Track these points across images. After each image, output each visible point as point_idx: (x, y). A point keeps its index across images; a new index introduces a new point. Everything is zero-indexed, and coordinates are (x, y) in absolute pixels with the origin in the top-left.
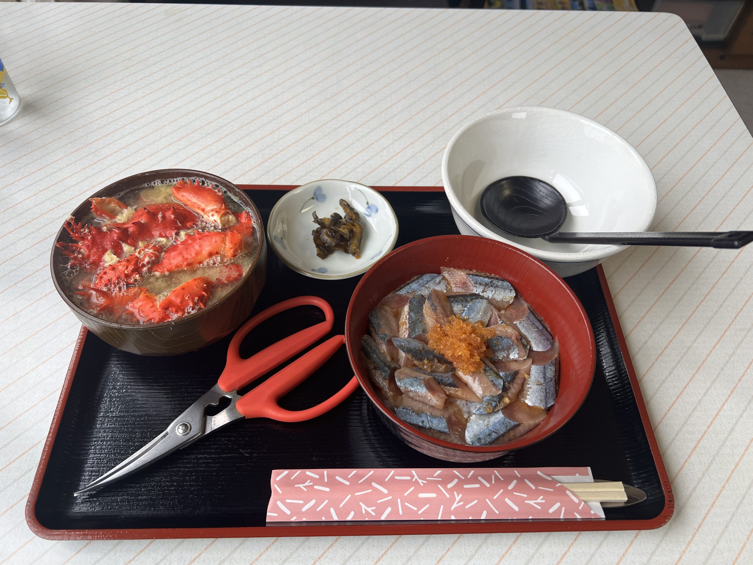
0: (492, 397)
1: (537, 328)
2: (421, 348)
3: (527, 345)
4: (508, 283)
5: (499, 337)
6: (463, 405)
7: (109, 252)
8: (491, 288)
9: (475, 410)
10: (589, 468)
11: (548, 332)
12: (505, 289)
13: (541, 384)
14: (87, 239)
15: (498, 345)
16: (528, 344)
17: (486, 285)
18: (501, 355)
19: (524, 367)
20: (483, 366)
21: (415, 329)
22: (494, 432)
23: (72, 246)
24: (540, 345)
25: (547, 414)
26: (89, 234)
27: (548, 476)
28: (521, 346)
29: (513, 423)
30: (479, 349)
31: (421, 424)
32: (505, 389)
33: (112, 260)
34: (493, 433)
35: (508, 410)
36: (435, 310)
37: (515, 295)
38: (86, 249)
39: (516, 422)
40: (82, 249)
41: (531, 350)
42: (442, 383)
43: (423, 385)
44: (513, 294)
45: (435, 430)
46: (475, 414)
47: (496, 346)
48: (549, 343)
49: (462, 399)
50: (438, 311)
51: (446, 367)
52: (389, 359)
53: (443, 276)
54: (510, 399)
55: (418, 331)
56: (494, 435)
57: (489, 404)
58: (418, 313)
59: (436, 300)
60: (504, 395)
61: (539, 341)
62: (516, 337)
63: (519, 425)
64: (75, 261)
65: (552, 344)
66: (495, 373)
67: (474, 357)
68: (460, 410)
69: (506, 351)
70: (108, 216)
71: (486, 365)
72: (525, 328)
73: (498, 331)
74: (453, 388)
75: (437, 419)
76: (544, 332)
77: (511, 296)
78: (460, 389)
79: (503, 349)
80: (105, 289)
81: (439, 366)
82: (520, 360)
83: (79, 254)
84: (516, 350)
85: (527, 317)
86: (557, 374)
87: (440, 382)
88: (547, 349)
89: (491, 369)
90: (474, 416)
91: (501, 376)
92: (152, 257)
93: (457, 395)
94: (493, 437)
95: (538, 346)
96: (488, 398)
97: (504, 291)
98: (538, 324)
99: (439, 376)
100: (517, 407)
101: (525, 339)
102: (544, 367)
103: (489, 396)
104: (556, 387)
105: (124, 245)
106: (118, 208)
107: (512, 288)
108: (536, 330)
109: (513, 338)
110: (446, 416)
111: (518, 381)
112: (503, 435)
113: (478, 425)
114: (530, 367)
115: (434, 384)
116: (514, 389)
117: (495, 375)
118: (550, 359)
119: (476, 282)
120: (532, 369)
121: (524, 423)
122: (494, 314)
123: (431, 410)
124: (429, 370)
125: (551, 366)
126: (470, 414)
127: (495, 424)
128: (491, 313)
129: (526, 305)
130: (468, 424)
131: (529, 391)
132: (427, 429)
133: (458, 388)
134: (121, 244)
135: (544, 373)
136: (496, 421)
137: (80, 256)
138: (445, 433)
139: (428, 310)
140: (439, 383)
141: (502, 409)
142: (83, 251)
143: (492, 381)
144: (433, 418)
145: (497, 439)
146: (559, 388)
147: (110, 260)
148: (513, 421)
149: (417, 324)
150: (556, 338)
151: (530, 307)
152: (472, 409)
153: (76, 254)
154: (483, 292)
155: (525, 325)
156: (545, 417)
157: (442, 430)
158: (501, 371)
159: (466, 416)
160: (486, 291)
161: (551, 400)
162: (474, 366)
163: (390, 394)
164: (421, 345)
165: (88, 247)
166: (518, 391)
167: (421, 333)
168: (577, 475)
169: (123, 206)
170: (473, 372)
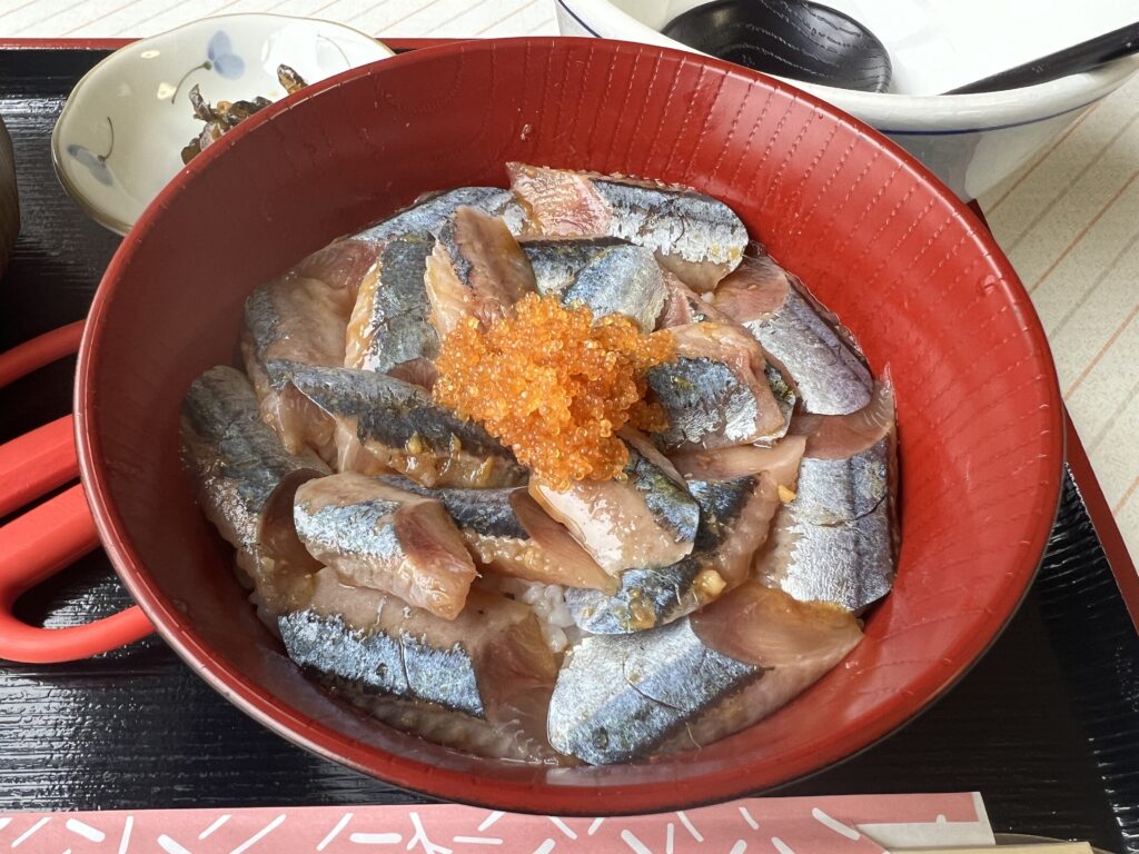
0: (658, 569)
1: (822, 341)
2: (401, 400)
3: (786, 394)
4: (725, 208)
5: (689, 360)
6: (551, 601)
8: (668, 221)
9: (589, 622)
10: (977, 796)
11: (859, 358)
12: (713, 224)
13: (841, 523)
15: (687, 390)
16: (790, 388)
17: (653, 210)
18: (695, 428)
19: (775, 466)
20: (624, 458)
21: (395, 345)
22: (661, 704)
24: (832, 396)
25: (863, 630)
27: (849, 825)
28: (767, 394)
29: (735, 669)
30: (611, 398)
31: (373, 678)
32: (706, 541)
34: (657, 710)
35: (717, 617)
36: (468, 274)
37: (746, 241)
39: (747, 664)
41: (799, 410)
42: (471, 524)
43: (387, 528)
44: (741, 240)
45: (428, 700)
46: (590, 635)
47: (678, 394)
48: (861, 389)
49: (546, 581)
50: (478, 280)
51: (494, 467)
52: (288, 442)
53: (516, 193)
54: (723, 576)
55: (406, 351)
56: (660, 719)
57: (644, 595)
58: (410, 290)
59: (471, 243)
60: (702, 562)
61: (829, 383)
62: (751, 360)
63: (759, 675)
65: (873, 393)
66: (669, 483)
67: (591, 422)
68: (534, 623)
69: (713, 413)
71: (640, 456)
72: (781, 339)
73: (687, 342)
74: (506, 540)
75: (439, 657)
76: (842, 354)
77: (732, 245)
78: (533, 543)
79: (704, 406)
81: (468, 463)
82: (765, 443)
84: (750, 406)
85: (786, 306)
86: (894, 489)
87: (459, 521)
88: (855, 408)
89: (657, 470)
90: (586, 642)
91: (694, 494)
93: (521, 565)
94: (657, 723)
95: (824, 399)
96: (639, 573)
97: (713, 229)
98: (822, 329)
99: (463, 501)
100: (751, 607)
101: (779, 372)
102: (850, 463)
103: (646, 568)
104: (891, 534)
107: (736, 220)
108: (816, 346)
109: (739, 363)
110: (476, 641)
111: (757, 511)
112: (694, 717)
113: (599, 677)
114: (800, 466)
115: (436, 528)
116: (740, 541)
117: (671, 490)
118: (869, 440)
119: (620, 202)
120: (804, 470)
121: (779, 666)
122: (674, 299)
123: (418, 623)
124: (427, 479)
125: (872, 461)
126: (573, 634)
127: (665, 673)
128: (665, 295)
129: (782, 276)
130: (565, 675)
131: (795, 549)
132: (399, 697)
133: (525, 537)
135: (851, 486)
136: (669, 660)
138: (467, 712)
139: (440, 274)
140: (459, 524)
141: (692, 615)
143: (659, 511)
144: (422, 652)
145: (673, 731)
146: (900, 535)
148: (736, 660)
149: (403, 326)
150: (887, 373)
151: (796, 284)
152: (577, 618)
154: (642, 231)
155: (781, 332)
156: (855, 643)
157: (454, 699)
158: (694, 477)
159: (557, 643)
160: (652, 231)
161: (876, 580)
162: (586, 454)
163: (263, 564)
164: (403, 390)
166: (755, 547)
167: (416, 356)
168: (941, 819)
170: (588, 480)
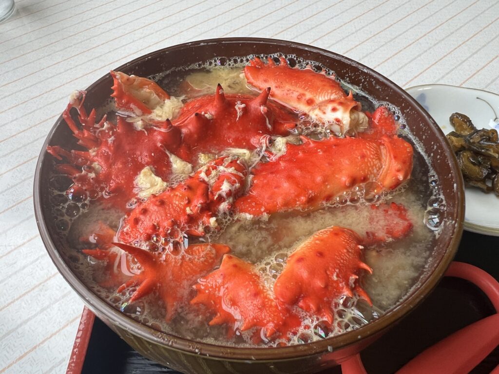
7: (146, 169)
14: (107, 142)
23: (77, 157)
26: (111, 133)
33: (153, 185)
38: (103, 163)
40: (96, 163)
64: (82, 185)
70: (140, 107)
80: (145, 247)
83: (91, 172)
92: (234, 182)
105: (173, 158)
106: (154, 96)
134: (168, 157)
137: (92, 175)
142: (97, 167)
147: (148, 185)
153: (84, 172)
165: (107, 158)
169: (162, 93)
